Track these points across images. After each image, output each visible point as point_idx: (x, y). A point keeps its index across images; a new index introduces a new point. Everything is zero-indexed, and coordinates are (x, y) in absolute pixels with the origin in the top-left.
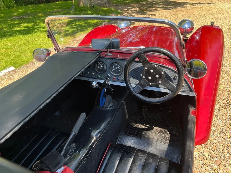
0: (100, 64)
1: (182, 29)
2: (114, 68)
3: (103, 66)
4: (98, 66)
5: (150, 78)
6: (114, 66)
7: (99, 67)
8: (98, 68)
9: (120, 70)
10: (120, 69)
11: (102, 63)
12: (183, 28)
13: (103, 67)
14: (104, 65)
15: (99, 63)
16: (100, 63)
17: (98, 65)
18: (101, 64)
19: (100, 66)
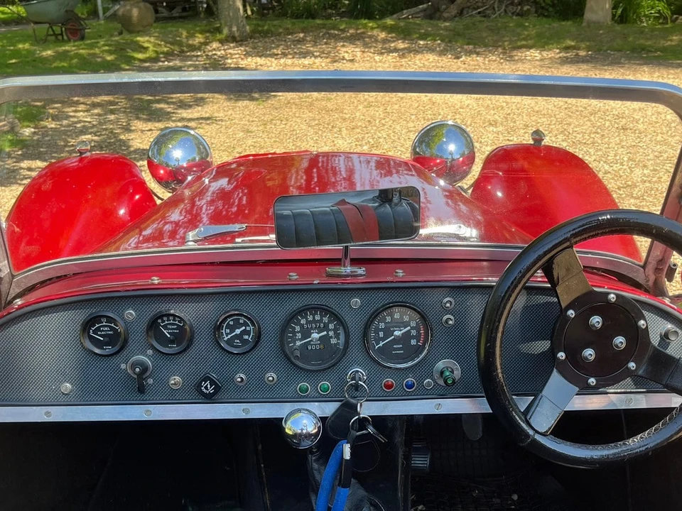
0: (308, 322)
1: (438, 161)
2: (381, 334)
3: (328, 330)
4: (299, 336)
5: (589, 353)
6: (382, 325)
7: (301, 340)
8: (298, 343)
9: (413, 342)
10: (413, 337)
11: (318, 317)
12: (441, 157)
13: (324, 340)
14: (331, 326)
15: (303, 321)
16: (310, 318)
17: (298, 328)
18: (314, 321)
19: (306, 334)
